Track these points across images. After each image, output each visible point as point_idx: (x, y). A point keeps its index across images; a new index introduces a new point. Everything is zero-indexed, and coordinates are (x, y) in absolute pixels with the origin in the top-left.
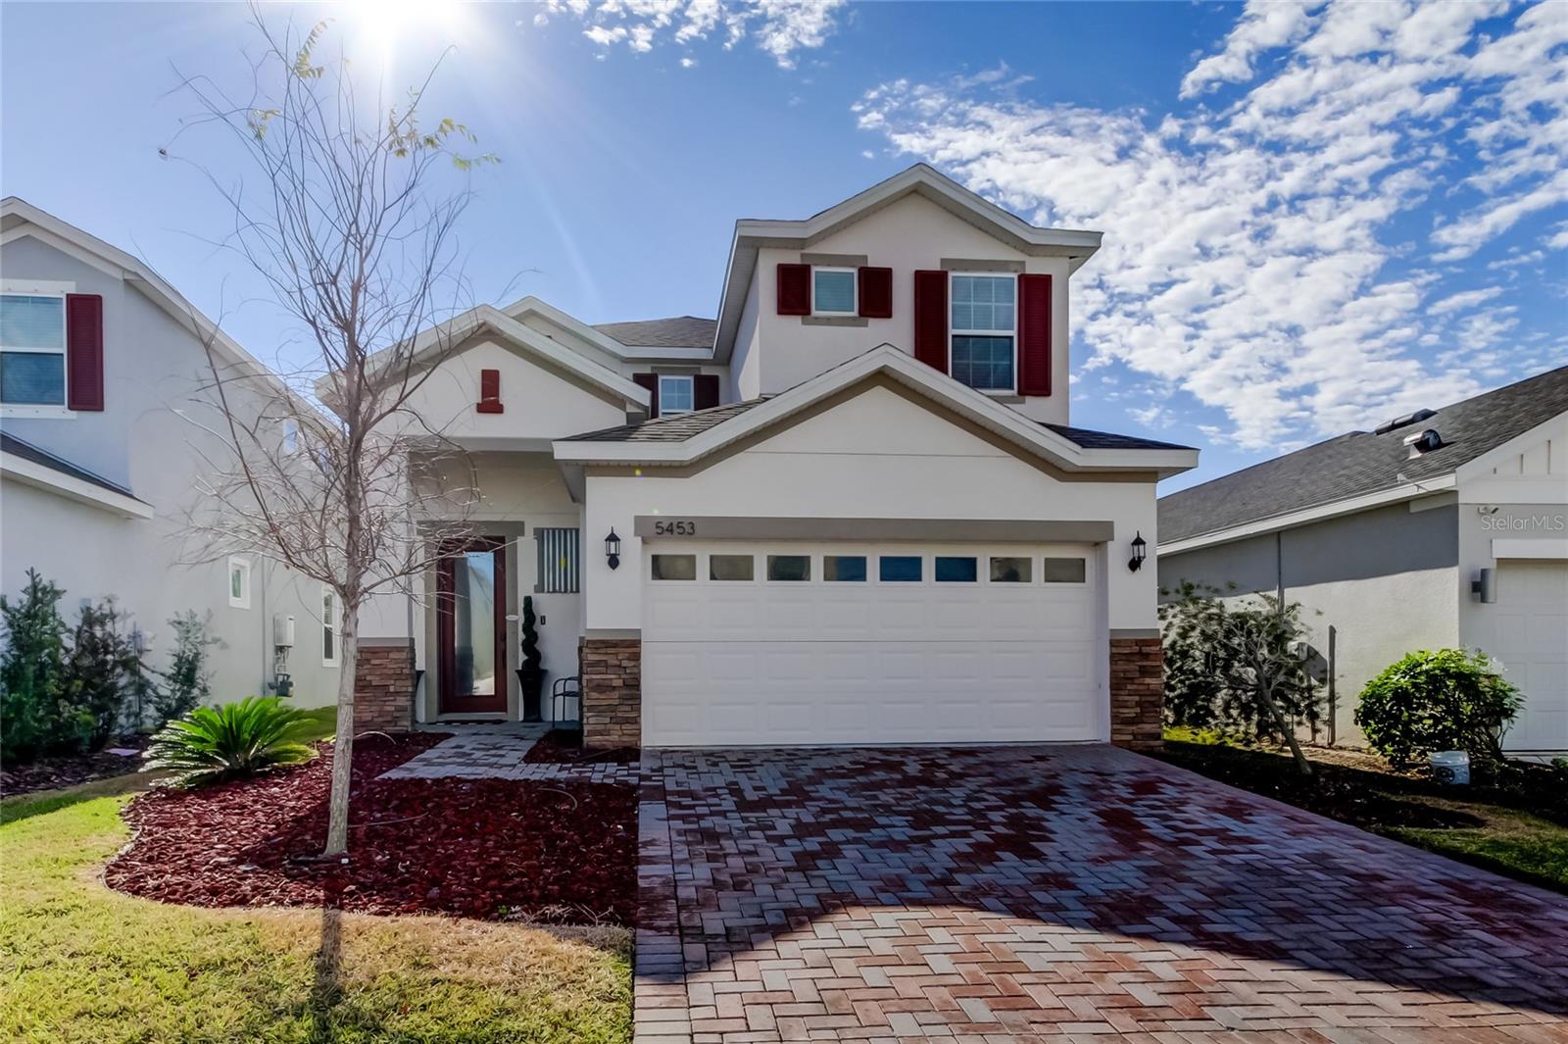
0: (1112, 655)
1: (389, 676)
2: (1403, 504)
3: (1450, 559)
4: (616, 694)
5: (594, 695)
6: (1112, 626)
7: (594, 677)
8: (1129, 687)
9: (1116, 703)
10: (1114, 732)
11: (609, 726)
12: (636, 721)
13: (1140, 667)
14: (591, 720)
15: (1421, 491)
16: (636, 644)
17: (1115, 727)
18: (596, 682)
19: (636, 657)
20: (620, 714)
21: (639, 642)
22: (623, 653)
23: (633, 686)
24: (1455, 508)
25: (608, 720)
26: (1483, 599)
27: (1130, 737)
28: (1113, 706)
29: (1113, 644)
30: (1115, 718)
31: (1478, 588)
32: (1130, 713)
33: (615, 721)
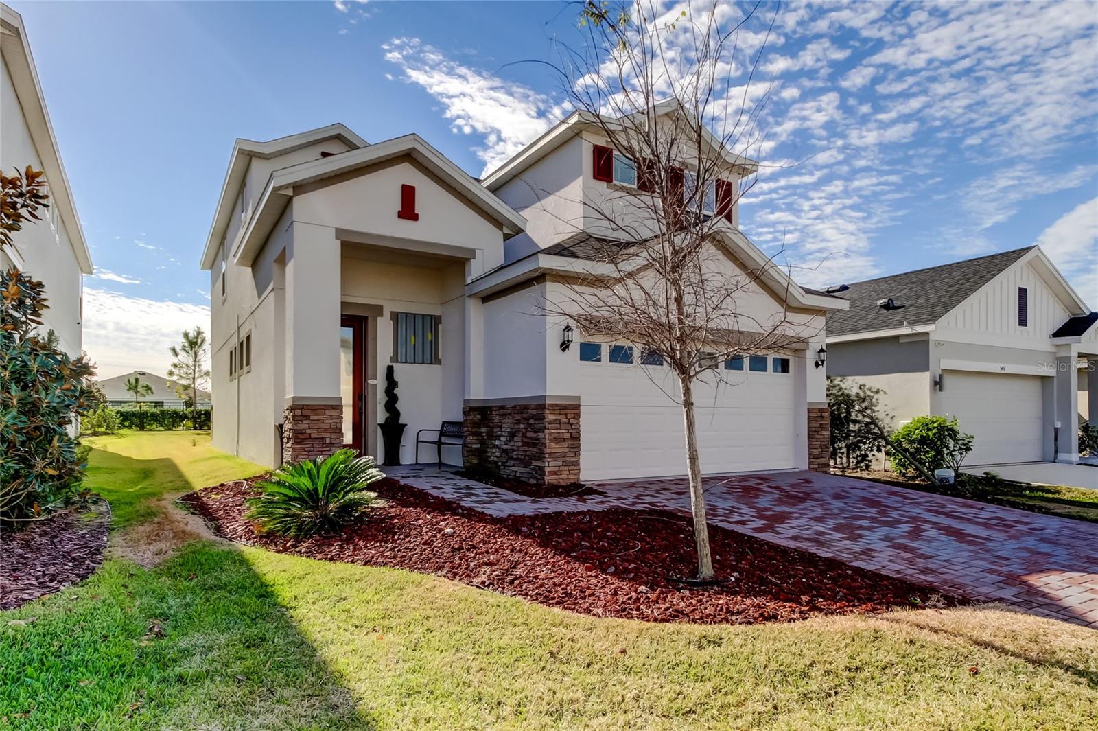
0: (809, 417)
1: (326, 430)
2: (897, 338)
3: (925, 368)
4: (565, 444)
5: (553, 445)
6: (809, 400)
7: (553, 431)
8: (817, 436)
9: (810, 446)
10: (810, 463)
11: (562, 468)
12: (576, 464)
13: (821, 424)
14: (551, 464)
15: (914, 332)
16: (577, 407)
17: (811, 460)
18: (554, 435)
19: (577, 417)
20: (568, 459)
21: (579, 405)
22: (570, 413)
23: (576, 437)
24: (927, 342)
25: (561, 463)
26: (941, 390)
27: (816, 466)
28: (809, 448)
29: (809, 411)
30: (810, 454)
31: (938, 384)
32: (816, 451)
33: (565, 463)
